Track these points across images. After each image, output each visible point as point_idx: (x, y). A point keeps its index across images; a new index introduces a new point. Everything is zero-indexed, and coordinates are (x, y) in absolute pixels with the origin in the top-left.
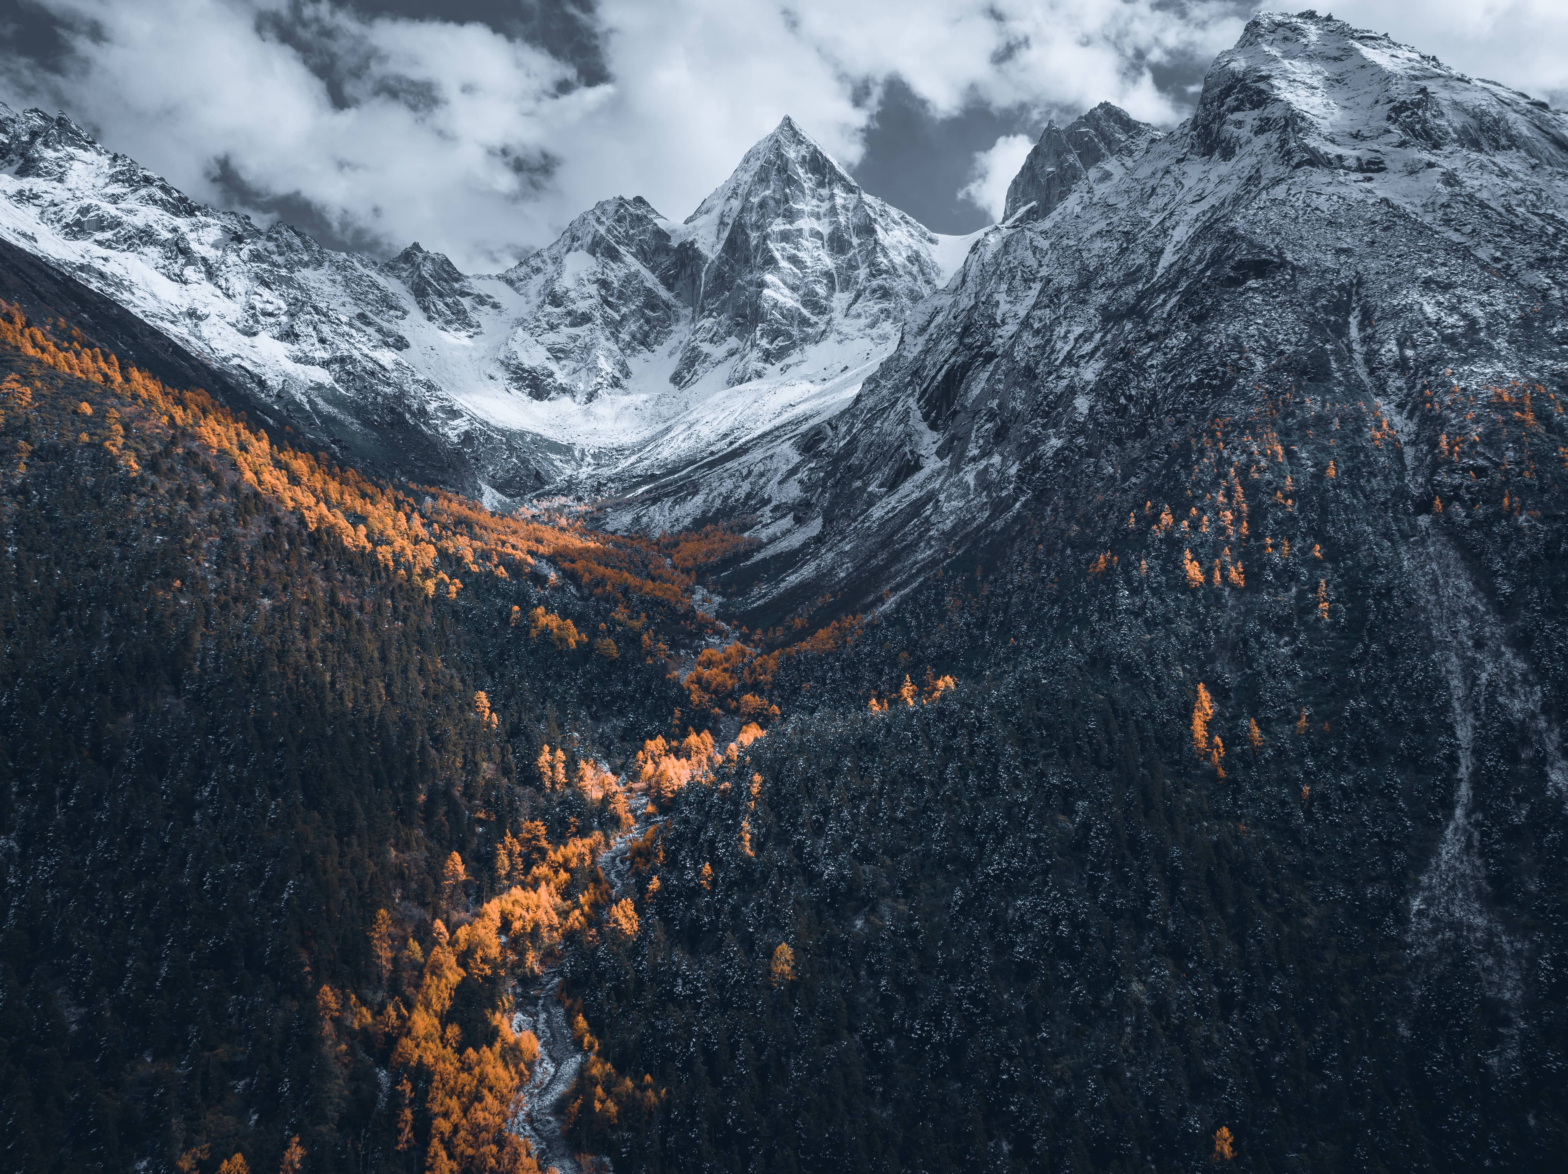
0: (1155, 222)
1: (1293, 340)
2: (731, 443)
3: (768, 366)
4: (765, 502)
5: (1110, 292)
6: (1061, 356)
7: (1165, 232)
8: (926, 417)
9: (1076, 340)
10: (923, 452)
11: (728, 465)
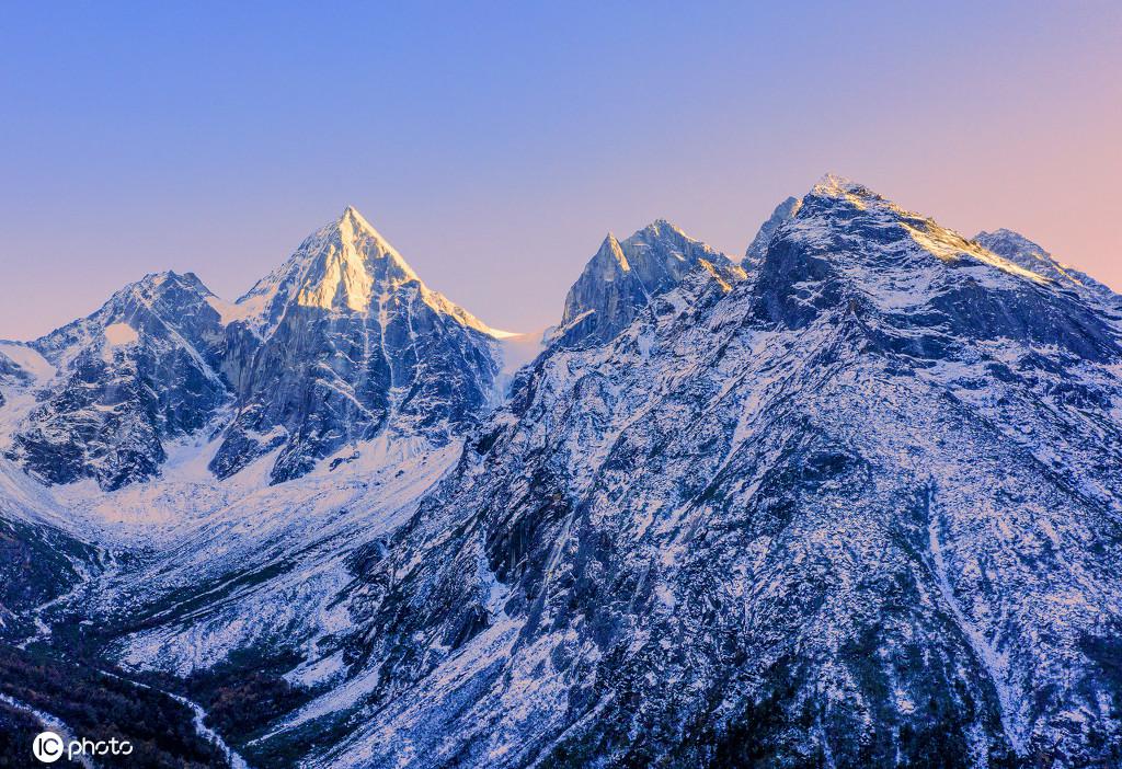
0: (726, 388)
1: (878, 554)
2: (275, 555)
3: (316, 460)
4: (312, 633)
5: (686, 463)
6: (641, 531)
7: (736, 402)
8: (494, 567)
9: (655, 515)
10: (491, 609)
11: (271, 583)
